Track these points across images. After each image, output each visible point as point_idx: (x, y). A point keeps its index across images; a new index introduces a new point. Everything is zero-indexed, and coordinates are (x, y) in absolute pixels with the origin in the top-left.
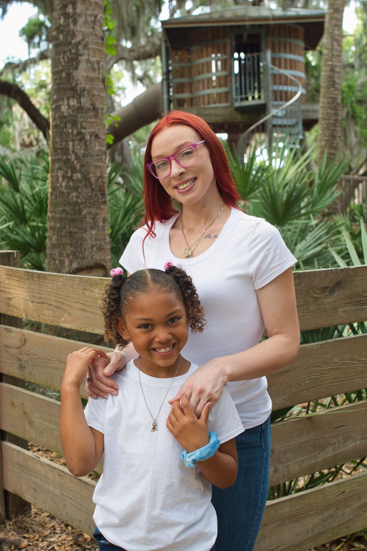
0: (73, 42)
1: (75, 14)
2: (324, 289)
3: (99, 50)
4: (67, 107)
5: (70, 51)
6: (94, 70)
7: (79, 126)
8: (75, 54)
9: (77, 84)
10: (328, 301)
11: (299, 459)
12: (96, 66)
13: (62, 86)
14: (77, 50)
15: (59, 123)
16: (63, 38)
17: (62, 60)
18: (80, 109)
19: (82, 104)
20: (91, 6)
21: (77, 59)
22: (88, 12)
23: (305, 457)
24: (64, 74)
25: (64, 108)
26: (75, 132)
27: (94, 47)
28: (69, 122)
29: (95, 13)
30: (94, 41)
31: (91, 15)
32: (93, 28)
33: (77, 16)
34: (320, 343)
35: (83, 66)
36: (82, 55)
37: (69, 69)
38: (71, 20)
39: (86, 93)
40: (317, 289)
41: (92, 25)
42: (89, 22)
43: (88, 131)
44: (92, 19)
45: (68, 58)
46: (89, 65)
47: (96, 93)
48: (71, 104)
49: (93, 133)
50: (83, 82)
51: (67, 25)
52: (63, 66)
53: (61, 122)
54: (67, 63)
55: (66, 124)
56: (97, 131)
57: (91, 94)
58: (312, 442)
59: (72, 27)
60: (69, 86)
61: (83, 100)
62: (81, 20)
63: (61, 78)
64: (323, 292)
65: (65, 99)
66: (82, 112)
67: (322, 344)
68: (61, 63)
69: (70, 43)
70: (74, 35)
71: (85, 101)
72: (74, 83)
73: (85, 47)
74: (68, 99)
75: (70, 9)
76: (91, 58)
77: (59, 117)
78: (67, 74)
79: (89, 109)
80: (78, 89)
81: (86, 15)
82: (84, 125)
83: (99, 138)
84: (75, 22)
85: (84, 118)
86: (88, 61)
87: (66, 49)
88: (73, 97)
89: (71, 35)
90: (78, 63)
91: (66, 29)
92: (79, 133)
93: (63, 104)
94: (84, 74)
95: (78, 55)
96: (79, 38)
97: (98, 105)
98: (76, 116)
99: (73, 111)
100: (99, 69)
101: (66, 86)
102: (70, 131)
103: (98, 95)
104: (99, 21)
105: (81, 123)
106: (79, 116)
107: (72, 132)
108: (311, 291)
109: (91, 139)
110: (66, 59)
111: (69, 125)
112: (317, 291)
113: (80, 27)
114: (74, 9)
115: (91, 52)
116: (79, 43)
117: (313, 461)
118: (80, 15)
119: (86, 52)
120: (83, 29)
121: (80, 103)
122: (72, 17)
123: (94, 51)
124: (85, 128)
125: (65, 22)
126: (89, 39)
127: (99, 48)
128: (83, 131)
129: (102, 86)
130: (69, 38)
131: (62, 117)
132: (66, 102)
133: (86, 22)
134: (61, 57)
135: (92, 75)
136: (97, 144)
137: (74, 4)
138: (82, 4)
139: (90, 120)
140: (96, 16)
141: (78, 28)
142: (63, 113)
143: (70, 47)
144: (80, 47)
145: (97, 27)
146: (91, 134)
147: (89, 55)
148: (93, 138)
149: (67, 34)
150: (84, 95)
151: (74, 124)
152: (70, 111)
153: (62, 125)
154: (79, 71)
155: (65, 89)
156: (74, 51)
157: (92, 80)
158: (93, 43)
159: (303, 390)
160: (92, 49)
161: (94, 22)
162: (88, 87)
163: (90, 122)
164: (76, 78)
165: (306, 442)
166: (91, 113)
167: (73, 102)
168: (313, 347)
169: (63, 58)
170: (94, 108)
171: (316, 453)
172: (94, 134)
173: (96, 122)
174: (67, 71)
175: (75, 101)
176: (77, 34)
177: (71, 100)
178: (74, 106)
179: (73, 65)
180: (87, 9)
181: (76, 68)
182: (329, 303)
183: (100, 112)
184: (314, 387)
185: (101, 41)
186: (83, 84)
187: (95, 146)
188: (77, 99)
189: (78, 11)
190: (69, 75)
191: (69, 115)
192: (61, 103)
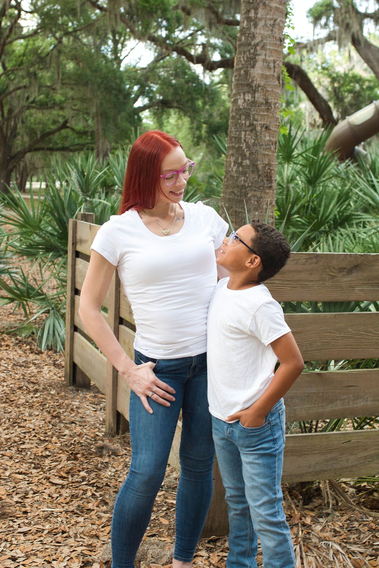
0: (253, 43)
1: (256, 18)
2: (341, 270)
3: (276, 50)
4: (243, 101)
5: (249, 51)
6: (269, 68)
7: (252, 118)
8: (253, 54)
9: (253, 81)
10: (345, 280)
11: (305, 406)
12: (272, 65)
13: (240, 82)
14: (256, 50)
15: (235, 115)
16: (245, 39)
17: (242, 59)
18: (254, 103)
19: (256, 99)
20: (271, 11)
21: (255, 58)
22: (268, 17)
23: (313, 406)
24: (242, 72)
25: (240, 102)
26: (248, 123)
27: (271, 48)
28: (243, 114)
29: (275, 17)
30: (272, 42)
31: (270, 19)
32: (272, 31)
33: (257, 20)
34: (334, 313)
35: (259, 64)
36: (259, 55)
37: (247, 67)
38: (252, 23)
39: (260, 89)
40: (334, 268)
41: (271, 28)
42: (268, 25)
43: (259, 123)
44: (272, 22)
45: (247, 58)
46: (265, 64)
47: (269, 89)
48: (247, 98)
49: (264, 124)
50: (258, 79)
51: (249, 29)
52: (242, 65)
53: (237, 114)
54: (247, 61)
55: (240, 116)
56: (268, 123)
57: (265, 90)
58: (321, 394)
59: (253, 29)
60: (246, 83)
61: (256, 95)
62: (261, 24)
63: (240, 75)
64: (340, 272)
65: (242, 94)
66: (255, 106)
67: (336, 315)
68: (241, 61)
69: (250, 44)
70: (254, 37)
71: (259, 97)
72: (250, 80)
73: (263, 48)
74: (244, 94)
75: (252, 14)
76: (267, 58)
77: (236, 109)
78: (245, 71)
79: (262, 103)
80: (254, 85)
81: (266, 19)
82: (256, 117)
83: (270, 129)
84: (256, 25)
85: (257, 111)
86: (264, 60)
87: (246, 50)
88: (249, 92)
89: (251, 37)
90: (256, 61)
91: (248, 32)
92: (251, 125)
93: (240, 99)
94: (260, 72)
95: (255, 54)
96: (258, 39)
97: (272, 100)
98: (250, 109)
99: (247, 105)
100: (274, 67)
101: (243, 83)
102: (244, 122)
103: (272, 91)
104: (279, 24)
105: (254, 115)
106: (252, 109)
107: (245, 123)
108: (328, 270)
109: (261, 130)
110: (245, 58)
111: (243, 117)
112: (334, 270)
113: (260, 30)
114: (256, 13)
115: (268, 52)
116: (258, 44)
117: (321, 410)
118: (260, 19)
119: (264, 52)
120: (262, 32)
121: (254, 98)
122: (253, 21)
123: (271, 51)
124: (257, 120)
125: (247, 25)
126: (268, 41)
127: (276, 49)
128: (254, 122)
129: (277, 83)
130: (250, 39)
131: (238, 110)
132: (242, 97)
133: (266, 25)
134: (242, 56)
135: (268, 73)
136: (267, 135)
137: (256, 9)
138: (263, 9)
139: (262, 113)
140: (275, 20)
141: (258, 31)
142: (239, 106)
143: (250, 47)
144: (258, 48)
145: (276, 30)
146: (262, 126)
147: (266, 55)
148: (263, 129)
149: (248, 36)
150: (258, 90)
151: (248, 116)
152: (245, 105)
153: (238, 116)
154: (255, 69)
155: (242, 85)
156: (252, 51)
157: (266, 77)
158: (271, 44)
159: (314, 350)
160: (270, 49)
161: (273, 25)
162: (262, 83)
163: (262, 115)
164: (252, 75)
165: (314, 393)
166: (263, 107)
167: (248, 97)
168: (327, 316)
169: (243, 57)
170: (267, 103)
171: (323, 404)
172: (265, 126)
173: (268, 115)
174: (245, 69)
175: (250, 95)
176: (257, 36)
177: (246, 95)
178: (249, 100)
179: (251, 64)
180: (267, 14)
181: (253, 67)
182: (346, 281)
183: (273, 106)
184: (325, 349)
185: (278, 43)
186: (258, 81)
187: (265, 137)
188: (252, 94)
189: (259, 15)
190: (246, 73)
191: (244, 108)
192: (238, 97)
